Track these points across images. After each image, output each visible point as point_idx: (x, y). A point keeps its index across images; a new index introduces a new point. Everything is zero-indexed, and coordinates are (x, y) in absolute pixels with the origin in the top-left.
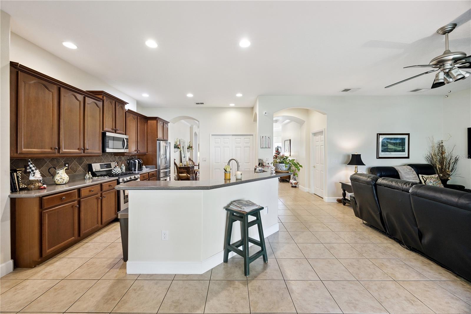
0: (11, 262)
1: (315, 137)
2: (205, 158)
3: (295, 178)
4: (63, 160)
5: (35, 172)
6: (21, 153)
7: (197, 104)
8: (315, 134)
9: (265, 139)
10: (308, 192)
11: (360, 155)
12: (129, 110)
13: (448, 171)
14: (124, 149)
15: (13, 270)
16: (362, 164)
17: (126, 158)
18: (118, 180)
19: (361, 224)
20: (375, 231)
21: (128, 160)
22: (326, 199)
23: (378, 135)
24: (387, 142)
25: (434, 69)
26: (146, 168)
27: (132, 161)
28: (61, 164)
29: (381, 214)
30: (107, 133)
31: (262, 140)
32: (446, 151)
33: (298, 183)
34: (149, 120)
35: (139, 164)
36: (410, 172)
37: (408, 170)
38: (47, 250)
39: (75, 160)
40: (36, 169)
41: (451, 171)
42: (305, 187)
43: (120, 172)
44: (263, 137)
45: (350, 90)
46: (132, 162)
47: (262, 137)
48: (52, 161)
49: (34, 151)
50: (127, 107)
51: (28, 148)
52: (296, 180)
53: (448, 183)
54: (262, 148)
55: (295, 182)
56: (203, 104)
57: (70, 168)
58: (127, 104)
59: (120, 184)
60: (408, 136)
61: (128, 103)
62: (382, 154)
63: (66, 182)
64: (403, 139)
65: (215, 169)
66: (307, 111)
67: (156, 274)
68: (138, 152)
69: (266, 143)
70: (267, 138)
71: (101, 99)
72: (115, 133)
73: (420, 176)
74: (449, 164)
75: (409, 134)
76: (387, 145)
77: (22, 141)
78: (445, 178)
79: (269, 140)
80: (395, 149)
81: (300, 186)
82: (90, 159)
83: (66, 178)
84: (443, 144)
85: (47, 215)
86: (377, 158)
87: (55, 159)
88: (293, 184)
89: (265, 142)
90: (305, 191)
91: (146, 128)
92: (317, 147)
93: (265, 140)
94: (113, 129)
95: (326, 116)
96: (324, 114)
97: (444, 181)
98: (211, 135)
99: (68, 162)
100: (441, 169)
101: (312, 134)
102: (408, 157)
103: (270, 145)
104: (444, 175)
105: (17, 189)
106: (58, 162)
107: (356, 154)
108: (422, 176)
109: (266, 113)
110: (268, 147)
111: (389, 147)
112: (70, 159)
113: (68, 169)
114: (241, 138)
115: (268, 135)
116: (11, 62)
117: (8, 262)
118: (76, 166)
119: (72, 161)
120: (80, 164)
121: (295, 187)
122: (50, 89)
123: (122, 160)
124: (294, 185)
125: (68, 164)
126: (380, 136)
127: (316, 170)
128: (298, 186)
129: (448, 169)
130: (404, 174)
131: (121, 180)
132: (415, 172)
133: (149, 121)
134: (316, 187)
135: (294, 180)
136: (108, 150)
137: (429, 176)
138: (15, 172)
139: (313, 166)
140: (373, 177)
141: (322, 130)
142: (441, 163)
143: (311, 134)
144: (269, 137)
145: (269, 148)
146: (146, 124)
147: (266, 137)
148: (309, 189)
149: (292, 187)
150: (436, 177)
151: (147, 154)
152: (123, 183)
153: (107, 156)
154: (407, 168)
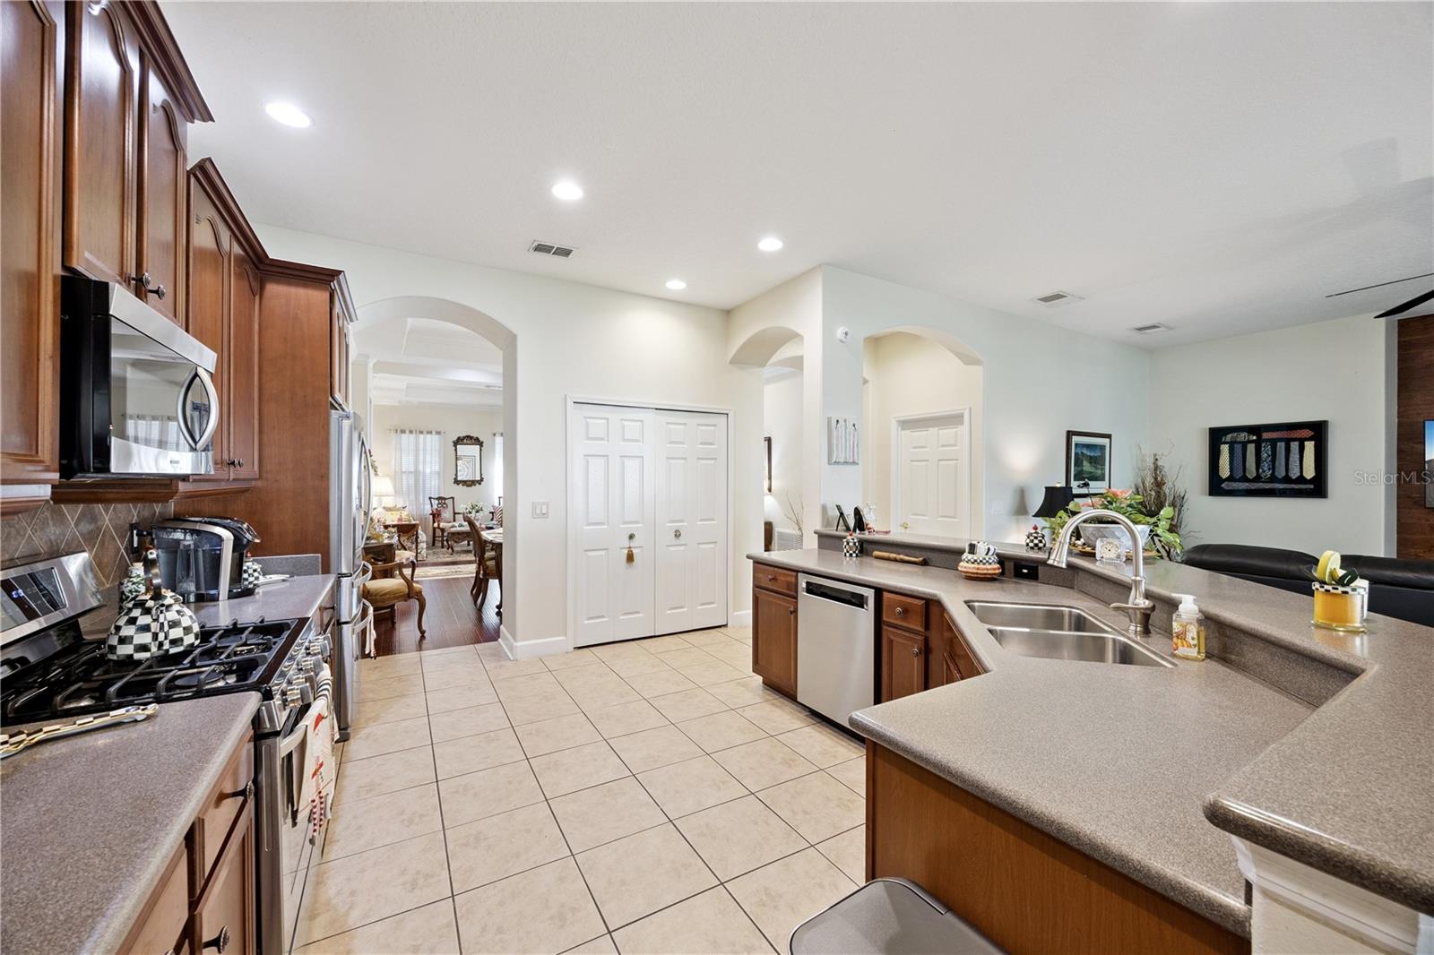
1: (906, 432)
2: (545, 503)
7: (540, 248)
8: (906, 423)
9: (843, 428)
17: (122, 516)
21: (132, 527)
23: (1069, 434)
24: (1083, 453)
27: (179, 535)
31: (834, 433)
34: (278, 282)
44: (838, 421)
45: (1065, 297)
46: (178, 541)
47: (834, 423)
54: (835, 463)
56: (568, 253)
60: (1108, 440)
62: (1076, 487)
65: (586, 551)
68: (232, 476)
69: (848, 445)
76: (1082, 462)
79: (856, 435)
80: (1091, 473)
89: (844, 440)
92: (916, 463)
93: (843, 434)
95: (980, 368)
98: (570, 403)
101: (899, 419)
103: (858, 452)
109: (846, 334)
110: (852, 460)
114: (685, 424)
123: (99, 529)
126: (1073, 436)
133: (273, 289)
139: (900, 524)
141: (952, 413)
143: (894, 423)
144: (854, 425)
145: (854, 463)
146: (257, 298)
147: (845, 421)
151: (259, 484)
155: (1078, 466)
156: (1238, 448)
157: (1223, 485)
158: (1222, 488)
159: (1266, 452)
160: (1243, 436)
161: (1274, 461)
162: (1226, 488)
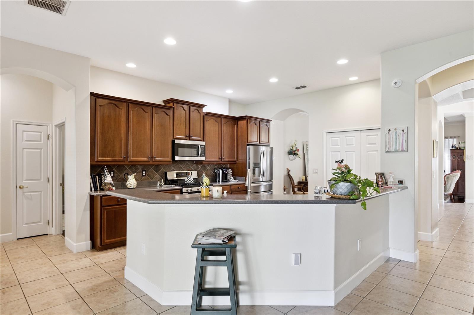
0: (89, 243)
2: (316, 169)
4: (140, 167)
5: (107, 176)
6: (97, 161)
7: (297, 88)
12: (207, 113)
14: (198, 157)
15: (91, 249)
18: (181, 190)
26: (234, 180)
28: (139, 171)
30: (176, 140)
31: (387, 136)
34: (240, 121)
35: (224, 175)
38: (105, 240)
39: (152, 167)
40: (108, 174)
43: (191, 182)
44: (389, 130)
48: (131, 168)
49: (107, 159)
50: (205, 110)
51: (103, 157)
54: (388, 152)
56: (304, 87)
57: (147, 175)
58: (205, 107)
59: (183, 194)
61: (206, 105)
63: (133, 187)
67: (137, 287)
68: (222, 161)
70: (399, 131)
71: (171, 107)
72: (190, 140)
77: (98, 151)
79: (404, 135)
82: (167, 167)
83: (133, 183)
85: (105, 212)
87: (134, 167)
89: (394, 139)
91: (235, 131)
93: (394, 136)
94: (186, 136)
98: (325, 134)
99: (145, 169)
105: (98, 188)
106: (137, 169)
109: (396, 83)
110: (401, 149)
112: (147, 167)
113: (145, 176)
115: (400, 127)
116: (91, 93)
117: (88, 242)
118: (153, 173)
119: (149, 168)
120: (157, 172)
122: (120, 107)
123: (206, 169)
125: (145, 171)
131: (184, 190)
136: (177, 158)
138: (97, 176)
145: (403, 151)
146: (236, 126)
147: (396, 129)
151: (237, 162)
152: (187, 193)
153: (187, 164)
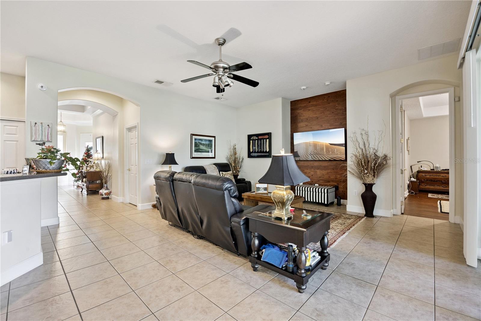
1: (130, 133)
3: (107, 187)
8: (130, 129)
10: (122, 203)
11: (174, 154)
13: (238, 168)
16: (176, 163)
19: (167, 225)
20: (177, 229)
22: (140, 206)
23: (192, 135)
24: (199, 142)
25: (213, 73)
29: (178, 210)
32: (237, 153)
33: (111, 192)
36: (214, 170)
37: (213, 169)
41: (240, 169)
42: (118, 197)
44: (36, 123)
45: (163, 82)
52: (109, 189)
53: (239, 177)
54: (34, 141)
55: (107, 191)
60: (214, 138)
62: (195, 154)
64: (211, 141)
66: (120, 101)
69: (44, 134)
73: (221, 172)
74: (239, 162)
75: (215, 137)
76: (199, 146)
78: (236, 174)
79: (49, 129)
80: (205, 149)
81: (113, 196)
84: (236, 147)
86: (191, 158)
88: (104, 195)
89: (40, 131)
90: (119, 202)
92: (131, 145)
93: (40, 128)
95: (139, 107)
96: (137, 105)
97: (235, 176)
100: (234, 167)
101: (126, 128)
102: (214, 158)
103: (51, 137)
104: (236, 172)
107: (170, 153)
108: (222, 173)
109: (42, 87)
110: (46, 140)
111: (200, 148)
115: (46, 122)
121: (108, 198)
124: (106, 196)
126: (193, 136)
127: (131, 173)
128: (111, 197)
129: (238, 167)
130: (210, 172)
132: (217, 170)
134: (131, 195)
135: (105, 190)
137: (227, 173)
139: (127, 169)
140: (172, 173)
141: (135, 125)
142: (235, 162)
143: (125, 130)
144: (48, 125)
145: (48, 141)
147: (42, 123)
148: (123, 198)
149: (103, 199)
150: (231, 173)
154: (213, 167)
155: (197, 147)
156: (254, 141)
157: (251, 154)
158: (251, 155)
159: (259, 142)
160: (255, 138)
161: (261, 146)
162: (252, 155)
